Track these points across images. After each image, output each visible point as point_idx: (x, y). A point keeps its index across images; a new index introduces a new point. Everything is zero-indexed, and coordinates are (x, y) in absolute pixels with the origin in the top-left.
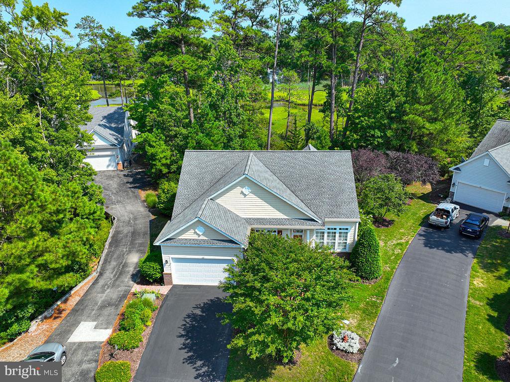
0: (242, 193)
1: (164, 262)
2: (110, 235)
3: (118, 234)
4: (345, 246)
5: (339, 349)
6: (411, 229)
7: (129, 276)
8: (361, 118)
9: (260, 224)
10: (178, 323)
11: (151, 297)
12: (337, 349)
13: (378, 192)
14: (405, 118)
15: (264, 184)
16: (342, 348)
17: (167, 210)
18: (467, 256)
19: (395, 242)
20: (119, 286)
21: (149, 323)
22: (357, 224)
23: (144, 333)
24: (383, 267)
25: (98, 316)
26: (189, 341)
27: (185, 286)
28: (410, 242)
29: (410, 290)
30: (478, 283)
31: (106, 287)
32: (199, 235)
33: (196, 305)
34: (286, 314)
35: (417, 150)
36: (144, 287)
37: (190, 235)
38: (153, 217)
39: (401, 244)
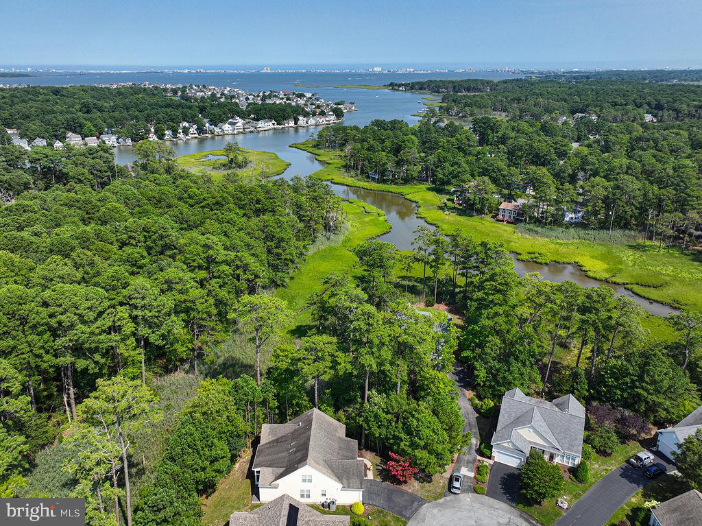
0: (529, 431)
1: (493, 451)
4: (574, 465)
6: (619, 462)
7: (474, 451)
9: (535, 445)
11: (487, 464)
15: (539, 430)
16: (560, 505)
19: (605, 468)
20: (471, 454)
21: (488, 475)
22: (581, 457)
23: (487, 478)
24: (590, 479)
25: (467, 466)
26: (503, 486)
27: (500, 463)
28: (613, 470)
29: (599, 493)
32: (509, 446)
33: (505, 474)
34: (540, 487)
36: (484, 459)
38: (477, 415)
39: (607, 470)
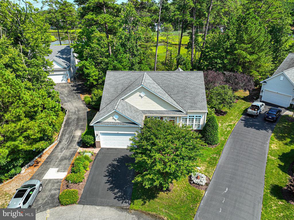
0: (140, 96)
1: (96, 135)
2: (65, 120)
3: (69, 119)
4: (199, 126)
5: (195, 183)
6: (236, 116)
7: (76, 143)
8: (210, 52)
9: (151, 114)
10: (104, 169)
11: (89, 155)
12: (194, 183)
13: (219, 95)
14: (236, 52)
15: (152, 91)
16: (196, 183)
17: (97, 106)
18: (268, 132)
19: (227, 124)
20: (70, 148)
21: (88, 169)
22: (206, 114)
23: (86, 174)
24: (220, 138)
25: (59, 165)
26: (110, 178)
27: (108, 149)
28: (236, 124)
29: (236, 151)
30: (274, 147)
31: (63, 149)
32: (115, 120)
33: (114, 159)
34: (165, 164)
35: (241, 71)
36: (85, 149)
37: (110, 120)
38: (89, 110)
39: (231, 125)
